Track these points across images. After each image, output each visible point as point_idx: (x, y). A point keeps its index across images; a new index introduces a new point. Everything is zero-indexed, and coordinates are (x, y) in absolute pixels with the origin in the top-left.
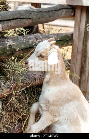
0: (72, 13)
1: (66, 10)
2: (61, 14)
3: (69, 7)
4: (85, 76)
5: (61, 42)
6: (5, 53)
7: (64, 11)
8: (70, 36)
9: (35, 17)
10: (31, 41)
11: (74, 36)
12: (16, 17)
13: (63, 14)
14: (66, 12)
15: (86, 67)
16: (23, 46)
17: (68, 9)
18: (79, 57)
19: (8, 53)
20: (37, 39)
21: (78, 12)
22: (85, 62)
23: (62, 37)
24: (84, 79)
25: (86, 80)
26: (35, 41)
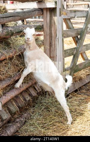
0: (41, 12)
1: (38, 11)
2: (35, 13)
3: (40, 9)
4: (52, 48)
5: (37, 29)
6: (8, 34)
7: (37, 11)
8: (42, 26)
9: (21, 15)
10: (21, 28)
11: (44, 26)
12: (12, 16)
13: (36, 13)
14: (38, 12)
15: (52, 43)
16: (17, 31)
17: (39, 10)
18: (48, 37)
19: (10, 34)
20: (24, 27)
21: (45, 12)
22: (52, 39)
23: (37, 26)
24: (52, 49)
25: (53, 50)
26: (23, 28)
